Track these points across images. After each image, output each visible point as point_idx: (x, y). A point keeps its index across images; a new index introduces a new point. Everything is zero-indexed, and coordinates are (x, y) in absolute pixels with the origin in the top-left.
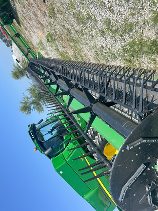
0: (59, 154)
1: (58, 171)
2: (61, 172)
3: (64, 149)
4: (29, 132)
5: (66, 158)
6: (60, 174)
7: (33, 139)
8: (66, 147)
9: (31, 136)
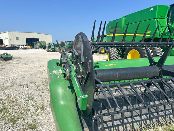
0: (168, 16)
1: (155, 8)
2: (152, 9)
3: (167, 23)
5: (158, 19)
8: (168, 25)
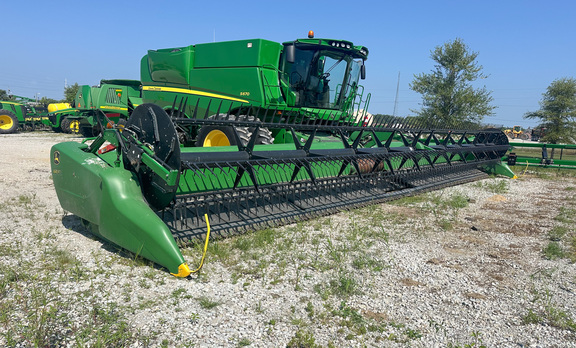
0: (280, 68)
1: (255, 42)
2: (250, 45)
3: (280, 80)
4: (351, 44)
5: (263, 69)
6: (249, 41)
7: (331, 42)
8: (280, 83)
9: (340, 43)
